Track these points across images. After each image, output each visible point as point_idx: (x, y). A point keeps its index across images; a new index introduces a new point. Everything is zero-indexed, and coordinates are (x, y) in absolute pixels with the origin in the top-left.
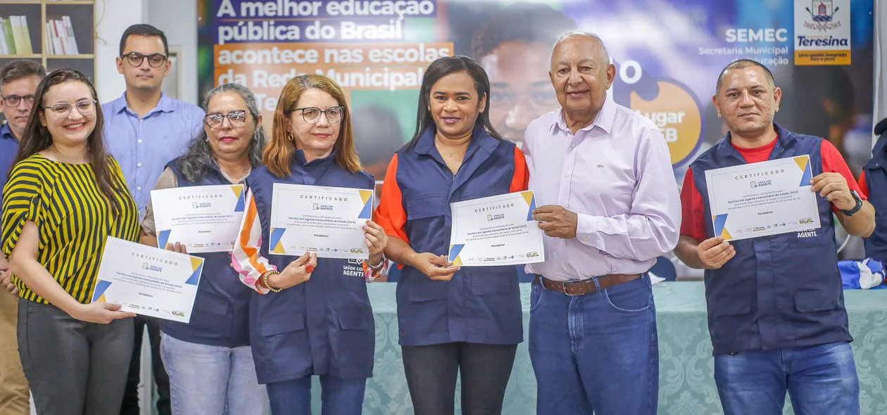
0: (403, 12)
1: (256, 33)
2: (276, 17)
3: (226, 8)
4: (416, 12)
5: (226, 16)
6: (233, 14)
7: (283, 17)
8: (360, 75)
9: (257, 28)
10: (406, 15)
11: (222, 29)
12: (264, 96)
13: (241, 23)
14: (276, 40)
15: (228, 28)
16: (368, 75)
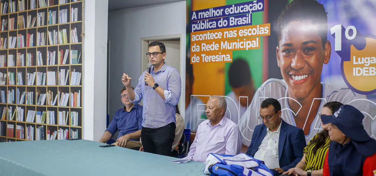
0: (251, 10)
1: (203, 26)
2: (209, 18)
3: (194, 16)
4: (256, 9)
5: (194, 19)
6: (196, 18)
7: (211, 17)
8: (236, 43)
9: (203, 24)
10: (253, 11)
11: (193, 25)
12: (205, 55)
13: (198, 22)
14: (209, 29)
15: (195, 25)
16: (238, 43)
